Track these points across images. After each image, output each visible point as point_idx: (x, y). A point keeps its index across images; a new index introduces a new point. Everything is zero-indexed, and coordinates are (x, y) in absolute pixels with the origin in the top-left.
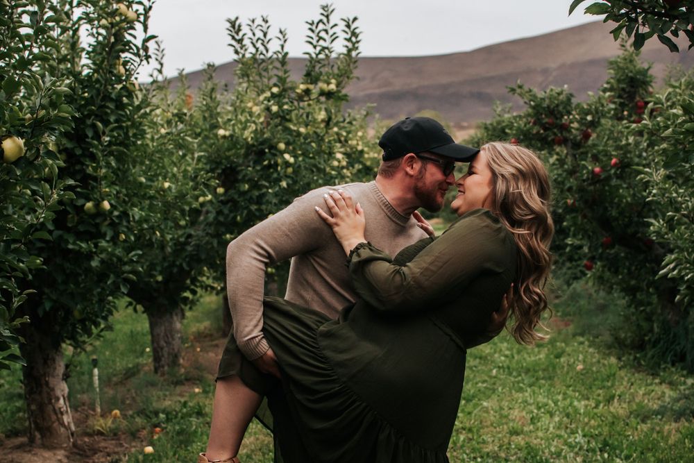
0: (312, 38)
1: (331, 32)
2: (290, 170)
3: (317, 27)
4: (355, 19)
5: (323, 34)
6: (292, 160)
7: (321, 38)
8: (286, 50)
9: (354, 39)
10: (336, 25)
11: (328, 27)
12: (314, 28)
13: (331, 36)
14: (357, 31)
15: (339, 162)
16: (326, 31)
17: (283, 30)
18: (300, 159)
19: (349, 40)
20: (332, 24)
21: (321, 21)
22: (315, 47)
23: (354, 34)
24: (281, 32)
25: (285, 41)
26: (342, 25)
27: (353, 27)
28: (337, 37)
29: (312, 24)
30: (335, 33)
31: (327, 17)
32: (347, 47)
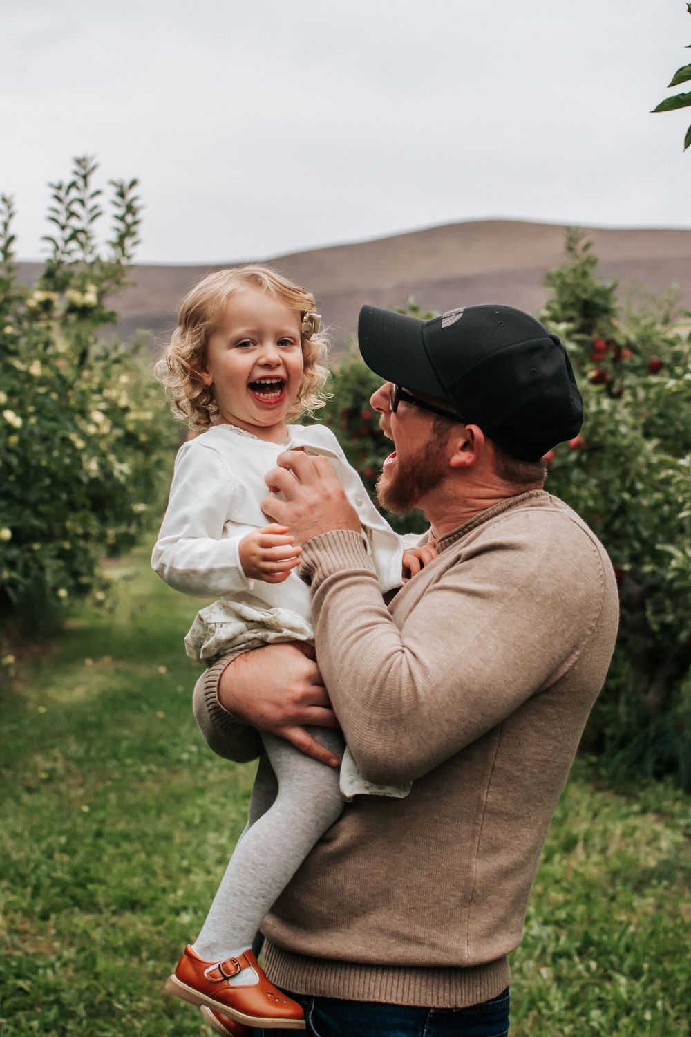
0: (57, 211)
1: (90, 204)
2: (14, 439)
3: (67, 193)
4: (133, 183)
5: (76, 207)
6: (17, 422)
7: (72, 214)
8: (12, 230)
9: (129, 219)
10: (98, 193)
11: (85, 195)
12: (62, 194)
13: (91, 210)
14: (136, 204)
15: (97, 425)
16: (82, 202)
17: (7, 196)
18: (33, 420)
19: (122, 219)
20: (92, 189)
21: (73, 184)
22: (63, 227)
23: (130, 209)
24: (4, 200)
25: (11, 216)
26: (110, 193)
27: (130, 195)
28: (99, 214)
29: (59, 188)
30: (96, 207)
31: (85, 177)
32: (118, 230)
